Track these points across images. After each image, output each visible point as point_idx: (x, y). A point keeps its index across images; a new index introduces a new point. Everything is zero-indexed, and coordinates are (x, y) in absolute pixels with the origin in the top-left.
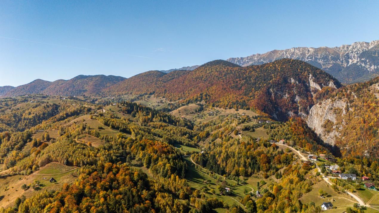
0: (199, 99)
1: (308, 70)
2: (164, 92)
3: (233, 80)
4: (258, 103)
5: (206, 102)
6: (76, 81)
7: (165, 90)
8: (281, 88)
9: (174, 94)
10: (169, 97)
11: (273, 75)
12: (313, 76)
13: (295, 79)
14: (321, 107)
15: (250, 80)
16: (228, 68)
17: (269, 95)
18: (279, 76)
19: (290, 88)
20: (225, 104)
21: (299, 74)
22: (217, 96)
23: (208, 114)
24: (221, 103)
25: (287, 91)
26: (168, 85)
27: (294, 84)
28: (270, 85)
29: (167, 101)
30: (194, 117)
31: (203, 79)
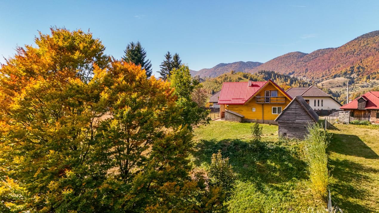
0: (349, 72)
2: (305, 71)
5: (358, 75)
6: (218, 69)
7: (307, 70)
9: (317, 72)
10: (311, 75)
22: (373, 67)
26: (310, 64)
29: (308, 80)
30: (341, 90)
31: (355, 53)
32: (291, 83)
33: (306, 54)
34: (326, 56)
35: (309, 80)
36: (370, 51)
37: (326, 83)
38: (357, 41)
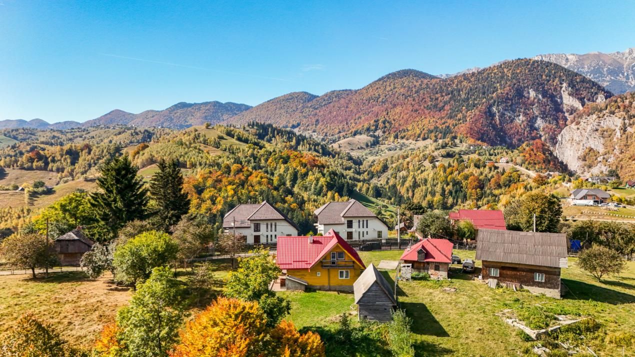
0: (373, 128)
1: (560, 76)
2: (314, 123)
3: (430, 97)
4: (471, 129)
5: (384, 132)
6: (175, 111)
7: (317, 121)
8: (510, 106)
9: (332, 125)
10: (323, 130)
11: (498, 84)
12: (569, 86)
13: (536, 90)
14: (578, 129)
15: (459, 95)
16: (422, 82)
17: (490, 116)
18: (510, 86)
19: (528, 105)
20: (415, 134)
21: (544, 83)
22: (402, 122)
23: (387, 149)
24: (410, 133)
25: (522, 110)
26: (322, 113)
27: (535, 98)
28: (492, 101)
29: (319, 137)
30: (364, 154)
31: (380, 100)
32: (298, 143)
33: (315, 97)
34: (342, 101)
35: (322, 137)
36: (397, 98)
37: (345, 143)
38: (381, 82)
